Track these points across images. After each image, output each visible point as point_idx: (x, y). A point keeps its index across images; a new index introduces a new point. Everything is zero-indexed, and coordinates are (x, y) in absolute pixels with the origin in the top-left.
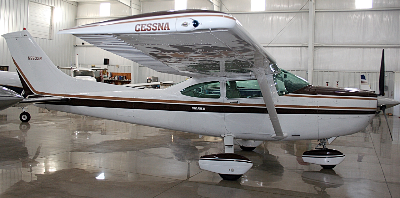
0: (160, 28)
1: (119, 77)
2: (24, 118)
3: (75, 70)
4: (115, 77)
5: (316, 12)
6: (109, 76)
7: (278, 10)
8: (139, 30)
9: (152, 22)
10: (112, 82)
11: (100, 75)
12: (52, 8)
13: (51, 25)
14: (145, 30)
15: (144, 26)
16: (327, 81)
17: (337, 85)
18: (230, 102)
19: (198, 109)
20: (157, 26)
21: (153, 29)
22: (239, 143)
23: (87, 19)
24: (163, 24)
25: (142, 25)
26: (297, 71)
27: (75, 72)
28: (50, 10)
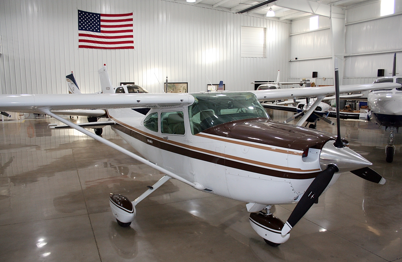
12: (265, 29)
13: (265, 44)
18: (163, 138)
19: (150, 142)
23: (299, 34)
28: (263, 31)
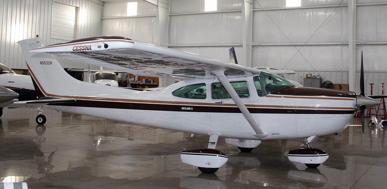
0: (86, 49)
1: (147, 81)
2: (40, 120)
3: (97, 73)
4: (142, 81)
5: (357, 6)
6: (136, 80)
7: (316, 6)
8: (75, 50)
9: (82, 45)
10: (139, 86)
11: (126, 79)
12: (77, 8)
13: (76, 26)
14: (78, 50)
15: (78, 47)
16: (372, 83)
17: (383, 87)
18: (215, 103)
19: (187, 109)
20: (85, 48)
21: (83, 50)
22: (236, 143)
23: (113, 18)
24: (88, 46)
25: (77, 47)
26: (337, 72)
27: (97, 75)
28: (75, 10)
